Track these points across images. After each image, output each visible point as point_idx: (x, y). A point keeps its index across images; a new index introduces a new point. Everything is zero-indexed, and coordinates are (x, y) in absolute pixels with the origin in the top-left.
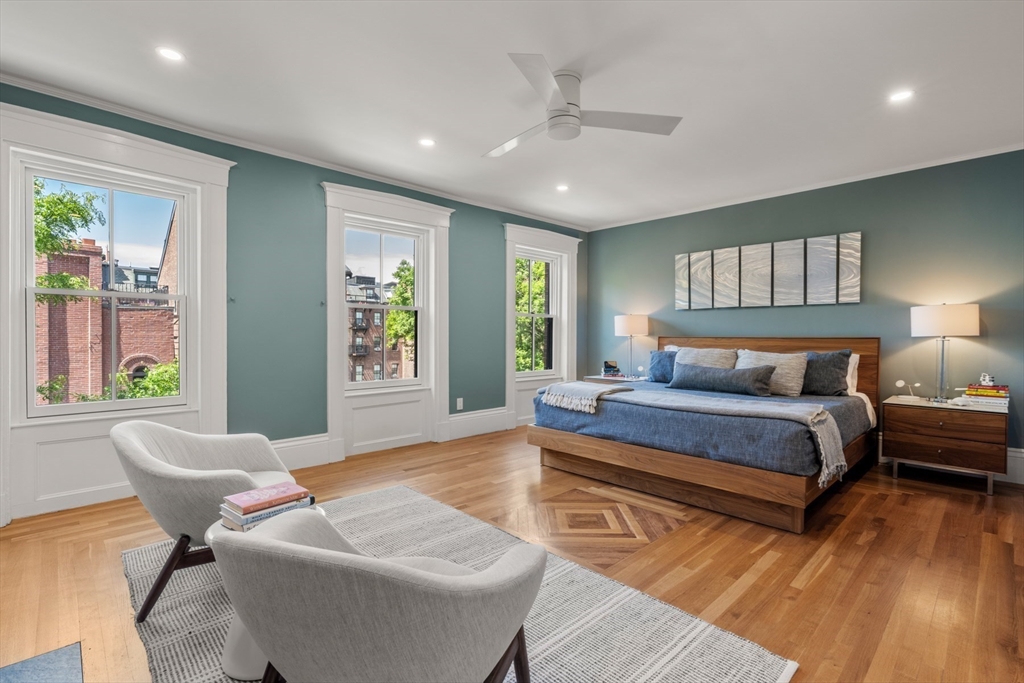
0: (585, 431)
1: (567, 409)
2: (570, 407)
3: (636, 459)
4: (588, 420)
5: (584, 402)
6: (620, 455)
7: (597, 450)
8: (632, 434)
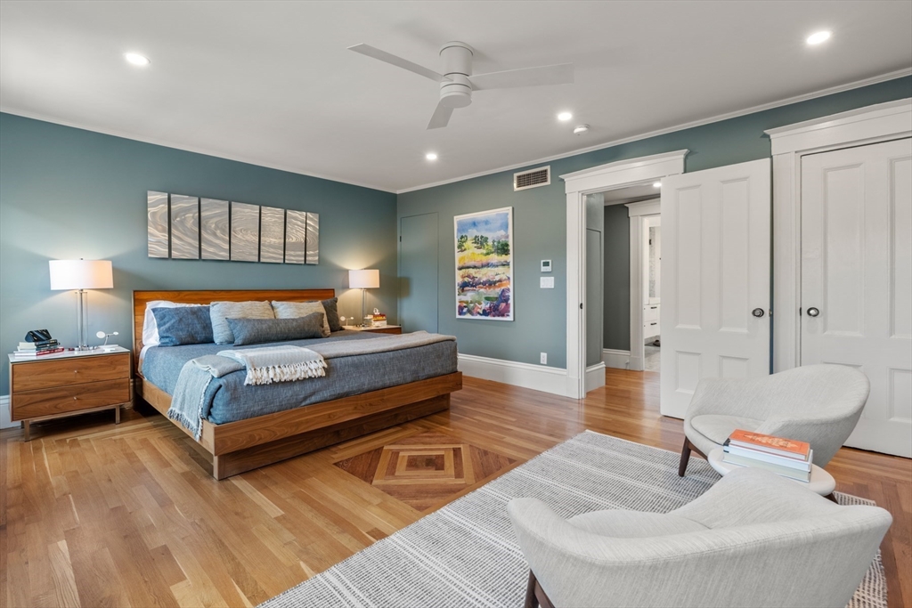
0: (313, 399)
1: (291, 381)
2: (294, 378)
3: (371, 405)
4: (318, 385)
5: (313, 366)
6: (356, 408)
7: (329, 415)
8: (366, 383)
